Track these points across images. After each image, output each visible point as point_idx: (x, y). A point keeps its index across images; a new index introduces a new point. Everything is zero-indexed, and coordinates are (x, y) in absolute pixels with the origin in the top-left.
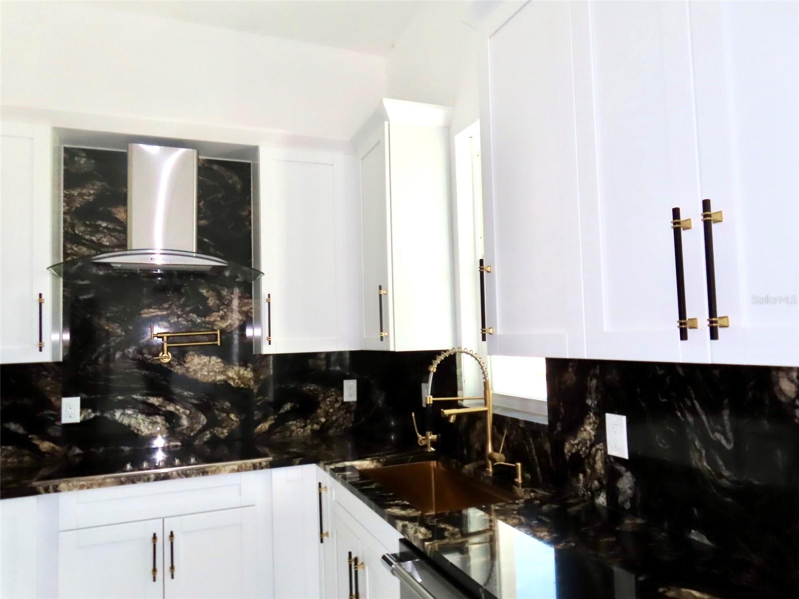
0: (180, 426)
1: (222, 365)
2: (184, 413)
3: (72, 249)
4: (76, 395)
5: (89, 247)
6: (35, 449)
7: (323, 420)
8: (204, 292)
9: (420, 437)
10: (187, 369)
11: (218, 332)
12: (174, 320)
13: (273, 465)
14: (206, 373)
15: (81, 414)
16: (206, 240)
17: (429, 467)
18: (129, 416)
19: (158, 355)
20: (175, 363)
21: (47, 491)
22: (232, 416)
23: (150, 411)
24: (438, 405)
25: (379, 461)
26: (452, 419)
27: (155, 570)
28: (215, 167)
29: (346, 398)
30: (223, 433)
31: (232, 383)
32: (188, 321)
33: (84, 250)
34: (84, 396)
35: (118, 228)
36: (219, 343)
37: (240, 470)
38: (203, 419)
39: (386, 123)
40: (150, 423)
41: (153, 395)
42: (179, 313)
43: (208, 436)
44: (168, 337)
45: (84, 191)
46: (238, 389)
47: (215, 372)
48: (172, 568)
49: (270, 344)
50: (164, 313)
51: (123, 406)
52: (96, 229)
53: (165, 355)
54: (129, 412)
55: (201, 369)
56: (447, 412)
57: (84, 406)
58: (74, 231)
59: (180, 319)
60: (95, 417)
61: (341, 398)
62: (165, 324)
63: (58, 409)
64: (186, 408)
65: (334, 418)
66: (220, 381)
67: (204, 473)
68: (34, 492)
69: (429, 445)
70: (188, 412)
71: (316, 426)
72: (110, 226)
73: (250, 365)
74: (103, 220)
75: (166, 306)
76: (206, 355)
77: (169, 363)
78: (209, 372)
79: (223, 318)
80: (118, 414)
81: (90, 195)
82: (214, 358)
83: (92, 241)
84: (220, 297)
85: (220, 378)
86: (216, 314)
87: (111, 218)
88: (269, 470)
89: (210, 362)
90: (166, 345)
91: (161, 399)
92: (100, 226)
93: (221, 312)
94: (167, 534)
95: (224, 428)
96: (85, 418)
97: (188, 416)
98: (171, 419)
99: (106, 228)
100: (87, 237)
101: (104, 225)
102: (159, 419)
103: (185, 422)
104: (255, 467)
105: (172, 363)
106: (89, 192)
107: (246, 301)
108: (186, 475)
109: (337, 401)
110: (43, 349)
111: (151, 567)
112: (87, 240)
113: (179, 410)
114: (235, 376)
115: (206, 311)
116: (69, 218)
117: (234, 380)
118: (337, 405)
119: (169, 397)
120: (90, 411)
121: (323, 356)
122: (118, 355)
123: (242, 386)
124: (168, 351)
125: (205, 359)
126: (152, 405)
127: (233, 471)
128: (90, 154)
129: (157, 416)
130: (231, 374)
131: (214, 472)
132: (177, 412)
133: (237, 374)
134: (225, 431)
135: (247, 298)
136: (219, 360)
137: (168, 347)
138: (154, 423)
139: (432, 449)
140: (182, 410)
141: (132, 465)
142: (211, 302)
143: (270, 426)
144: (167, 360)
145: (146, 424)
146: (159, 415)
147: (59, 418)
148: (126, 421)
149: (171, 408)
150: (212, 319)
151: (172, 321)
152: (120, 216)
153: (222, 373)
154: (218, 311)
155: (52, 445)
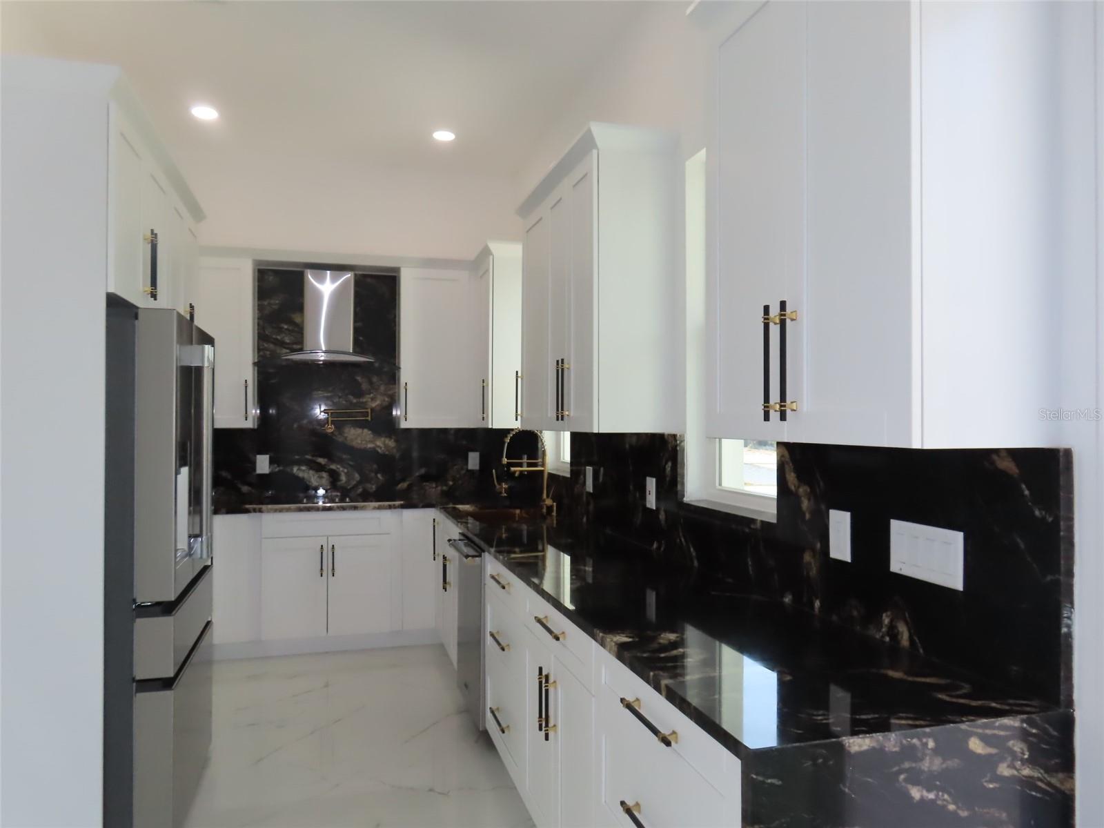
0: (340, 481)
1: (372, 436)
2: (343, 471)
3: (263, 345)
4: (267, 454)
5: (275, 344)
6: (239, 490)
7: (451, 483)
8: (359, 378)
9: (498, 487)
10: (346, 438)
11: (369, 411)
12: (336, 400)
13: (402, 507)
14: (359, 442)
15: (270, 467)
16: (361, 338)
17: (515, 514)
18: (304, 471)
19: (324, 426)
20: (336, 433)
21: (255, 511)
22: (379, 476)
23: (319, 468)
24: (510, 465)
25: (476, 506)
26: (517, 474)
27: (322, 569)
28: (369, 280)
29: (470, 467)
30: (372, 488)
31: (379, 451)
32: (346, 401)
33: (272, 346)
34: (272, 454)
35: (296, 329)
36: (369, 418)
37: (379, 508)
38: (357, 477)
39: (491, 257)
40: (318, 477)
41: (321, 456)
42: (340, 395)
43: (360, 490)
44: (332, 413)
45: (272, 302)
46: (384, 456)
47: (366, 441)
48: (333, 569)
49: (406, 420)
50: (329, 394)
51: (299, 463)
52: (280, 330)
53: (330, 426)
54: (303, 468)
55: (356, 439)
56: (512, 469)
57: (272, 462)
58: (264, 331)
59: (341, 400)
60: (280, 471)
61: (465, 467)
62: (329, 403)
63: (254, 463)
64: (344, 468)
65: (460, 482)
66: (370, 448)
67: (355, 508)
68: (247, 511)
69: (503, 492)
70: (346, 470)
71: (445, 488)
72: (290, 328)
73: (393, 437)
74: (286, 324)
75: (330, 389)
76: (360, 428)
77: (332, 433)
78: (362, 441)
79: (373, 399)
80: (295, 469)
81: (276, 304)
82: (366, 430)
83: (277, 339)
84: (371, 383)
85: (370, 446)
86: (368, 396)
87: (291, 322)
88: (400, 510)
89: (363, 433)
90: (330, 419)
91: (326, 460)
92: (283, 328)
93: (372, 395)
94: (330, 547)
95: (373, 484)
96: (272, 470)
97: (346, 474)
98: (334, 476)
99: (286, 329)
100: (274, 336)
101: (286, 327)
102: (324, 475)
103: (343, 478)
104: (390, 507)
105: (335, 433)
106: (276, 302)
107: (391, 386)
108: (343, 509)
109: (462, 469)
110: (248, 419)
111: (320, 568)
112: (274, 339)
113: (339, 469)
114: (381, 445)
115: (360, 394)
116: (261, 323)
117: (381, 448)
118: (463, 472)
119: (331, 459)
120: (276, 465)
121: (452, 432)
122: (295, 426)
123: (387, 453)
124: (332, 424)
125: (359, 431)
126: (319, 464)
127: (375, 508)
128: (276, 272)
129: (323, 473)
130: (378, 443)
131: (363, 508)
132: (338, 470)
133: (383, 444)
134: (374, 487)
135: (393, 384)
136: (370, 432)
137: (332, 421)
138: (321, 477)
139: (505, 495)
140: (341, 469)
141: (307, 500)
142: (365, 386)
143: (408, 485)
144: (330, 431)
145: (315, 477)
146: (325, 472)
147: (254, 469)
148: (301, 475)
149: (333, 467)
150: (364, 400)
151: (335, 401)
152: (297, 320)
153: (371, 442)
154: (370, 394)
155: (250, 488)
